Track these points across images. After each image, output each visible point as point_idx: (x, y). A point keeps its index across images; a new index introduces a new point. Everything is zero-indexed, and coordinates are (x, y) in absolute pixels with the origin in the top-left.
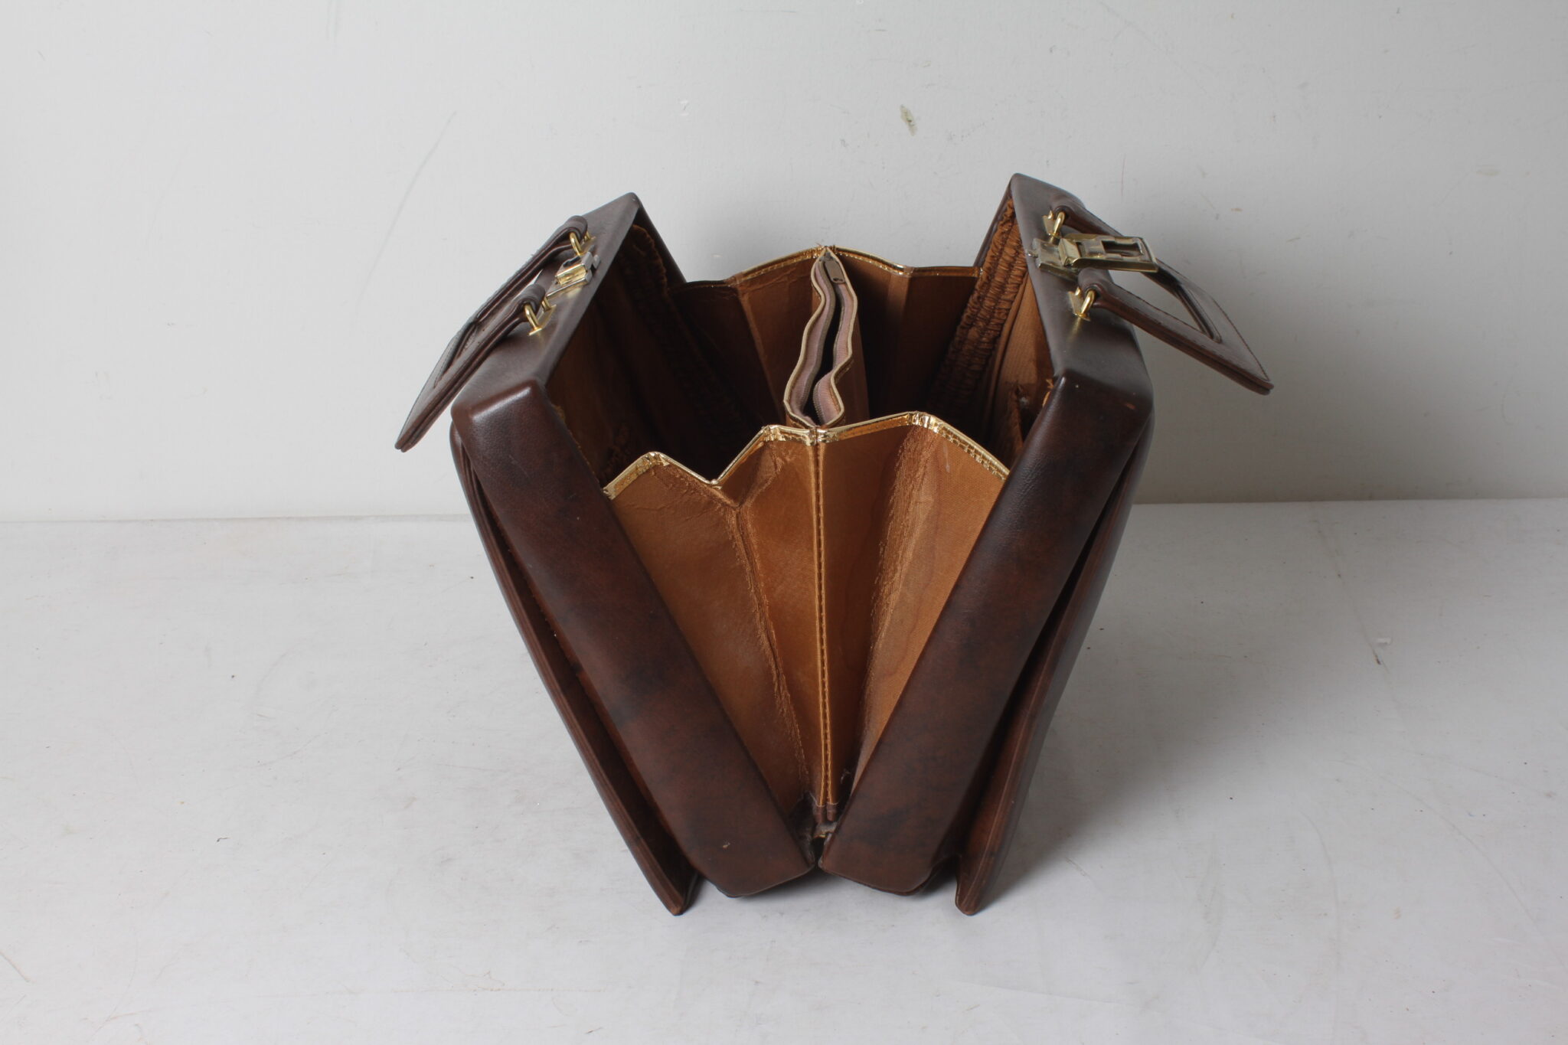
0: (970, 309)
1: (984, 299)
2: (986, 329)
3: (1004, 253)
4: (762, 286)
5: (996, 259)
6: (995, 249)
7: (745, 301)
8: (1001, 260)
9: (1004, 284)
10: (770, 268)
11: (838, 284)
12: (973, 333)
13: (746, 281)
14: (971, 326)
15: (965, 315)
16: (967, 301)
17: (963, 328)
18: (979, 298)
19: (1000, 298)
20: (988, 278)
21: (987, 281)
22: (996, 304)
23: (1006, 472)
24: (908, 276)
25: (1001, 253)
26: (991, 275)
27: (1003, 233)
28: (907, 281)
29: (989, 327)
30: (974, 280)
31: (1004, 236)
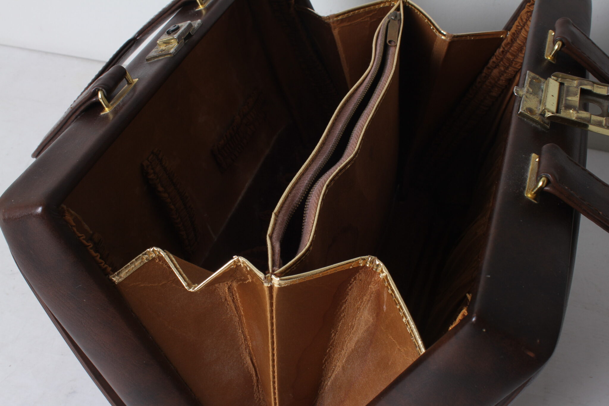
0: (496, 57)
1: (506, 53)
2: (505, 72)
3: (526, 26)
4: (349, 23)
5: (520, 28)
6: (520, 21)
7: (336, 32)
8: (523, 30)
9: (523, 46)
10: (356, 11)
11: (391, 46)
12: (495, 72)
13: (338, 21)
14: (495, 68)
15: (492, 60)
16: (495, 51)
17: (488, 68)
18: (503, 52)
19: (518, 55)
20: (512, 40)
21: (510, 42)
22: (515, 58)
23: (423, 350)
24: (448, 40)
25: (524, 25)
26: (514, 39)
27: (528, 12)
28: (447, 43)
29: (507, 71)
30: (502, 40)
31: (529, 14)
